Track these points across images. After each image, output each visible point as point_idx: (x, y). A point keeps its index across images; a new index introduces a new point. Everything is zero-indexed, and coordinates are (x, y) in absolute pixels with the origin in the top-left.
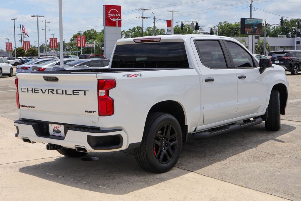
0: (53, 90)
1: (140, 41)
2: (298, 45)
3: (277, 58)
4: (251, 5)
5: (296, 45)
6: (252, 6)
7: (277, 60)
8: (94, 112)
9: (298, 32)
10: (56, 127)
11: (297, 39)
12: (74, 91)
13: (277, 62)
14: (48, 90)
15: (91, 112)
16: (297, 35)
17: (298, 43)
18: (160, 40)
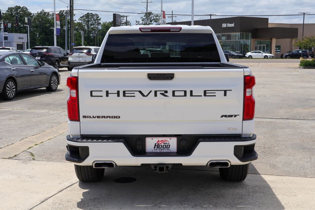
0: (166, 92)
1: (150, 31)
2: (6, 41)
3: (38, 54)
5: (3, 41)
7: (38, 56)
8: (235, 116)
9: (9, 27)
10: (162, 141)
11: (5, 34)
12: (207, 92)
13: (38, 58)
14: (156, 92)
15: (231, 116)
16: (5, 31)
17: (6, 38)
18: (180, 30)
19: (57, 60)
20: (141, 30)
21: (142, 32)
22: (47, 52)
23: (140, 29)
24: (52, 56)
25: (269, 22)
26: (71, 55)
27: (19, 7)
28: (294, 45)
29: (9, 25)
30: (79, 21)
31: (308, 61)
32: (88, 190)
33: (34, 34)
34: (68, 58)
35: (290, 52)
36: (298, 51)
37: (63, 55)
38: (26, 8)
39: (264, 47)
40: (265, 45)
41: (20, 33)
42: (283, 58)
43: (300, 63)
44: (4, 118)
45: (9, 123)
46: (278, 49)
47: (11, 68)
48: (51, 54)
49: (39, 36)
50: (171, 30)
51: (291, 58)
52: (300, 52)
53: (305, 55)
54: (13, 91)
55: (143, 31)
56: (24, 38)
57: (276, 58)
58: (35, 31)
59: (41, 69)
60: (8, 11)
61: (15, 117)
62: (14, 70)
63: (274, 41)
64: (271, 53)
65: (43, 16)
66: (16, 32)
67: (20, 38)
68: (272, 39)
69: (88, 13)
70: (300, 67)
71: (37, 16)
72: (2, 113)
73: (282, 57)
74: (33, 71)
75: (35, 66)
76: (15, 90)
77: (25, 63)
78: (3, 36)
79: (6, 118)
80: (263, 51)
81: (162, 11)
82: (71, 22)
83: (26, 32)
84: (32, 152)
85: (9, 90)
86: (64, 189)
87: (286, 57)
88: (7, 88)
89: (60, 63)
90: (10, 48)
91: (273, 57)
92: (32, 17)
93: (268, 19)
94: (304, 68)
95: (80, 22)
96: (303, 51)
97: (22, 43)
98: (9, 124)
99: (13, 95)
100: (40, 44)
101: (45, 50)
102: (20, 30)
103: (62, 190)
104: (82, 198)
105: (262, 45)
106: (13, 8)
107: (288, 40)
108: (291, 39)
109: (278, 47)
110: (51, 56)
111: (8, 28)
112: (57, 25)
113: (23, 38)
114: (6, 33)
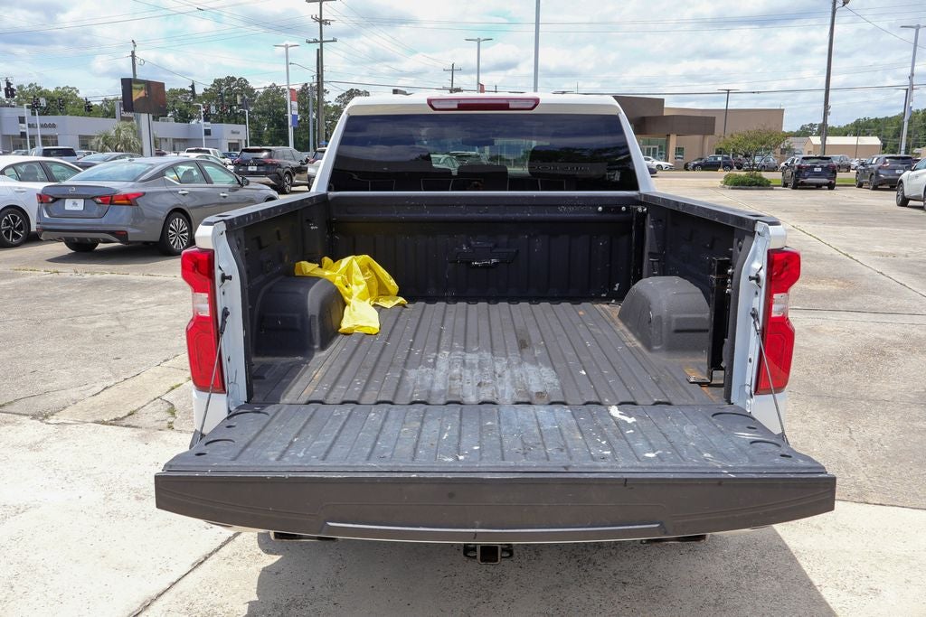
1: (457, 106)
2: (208, 137)
3: (252, 161)
4: (133, 53)
5: (204, 137)
6: (136, 54)
7: (253, 166)
9: (212, 112)
11: (205, 125)
16: (206, 119)
17: (208, 132)
18: (536, 105)
19: (287, 173)
20: (431, 106)
21: (435, 109)
22: (270, 157)
23: (430, 102)
24: (279, 165)
25: (665, 106)
26: (313, 162)
27: (233, 79)
28: (707, 147)
29: (213, 110)
30: (335, 104)
31: (740, 176)
32: (277, 558)
33: (259, 125)
34: (307, 168)
35: (701, 159)
36: (716, 158)
37: (298, 164)
38: (245, 80)
39: (655, 149)
40: (657, 147)
41: (236, 123)
42: (688, 170)
43: (722, 180)
44: (148, 300)
45: (154, 314)
46: (680, 154)
47: (177, 192)
48: (276, 160)
49: (268, 129)
50: (511, 106)
51: (702, 170)
52: (719, 159)
53: (727, 165)
54: (183, 237)
55: (436, 106)
56: (242, 133)
57: (676, 170)
58: (260, 119)
59: (243, 192)
60: (213, 85)
61: (174, 296)
62: (184, 195)
63: (673, 140)
64: (667, 160)
65: (274, 94)
66: (228, 121)
67: (233, 132)
68: (668, 135)
69: (352, 90)
70: (723, 187)
71: (264, 93)
72: (149, 286)
73: (686, 168)
74: (224, 197)
75: (231, 185)
76: (187, 234)
77: (207, 180)
78: (203, 128)
79: (152, 299)
80: (654, 157)
81: (479, 83)
82: (319, 103)
83: (245, 123)
84: (174, 403)
85: (174, 236)
86: (211, 554)
87: (694, 168)
88: (170, 231)
89: (294, 178)
90: (210, 150)
91: (671, 169)
92: (256, 94)
93: (663, 100)
94: (733, 189)
95: (338, 104)
96: (723, 158)
97: (236, 142)
98: (151, 317)
99: (183, 245)
100: (270, 142)
101: (265, 154)
102: (236, 118)
103: (206, 558)
104: (255, 598)
105: (652, 147)
106: (222, 80)
107: (698, 138)
108: (702, 136)
109: (679, 150)
110: (276, 164)
111: (210, 114)
112: (293, 110)
113: (238, 133)
114: (209, 123)
